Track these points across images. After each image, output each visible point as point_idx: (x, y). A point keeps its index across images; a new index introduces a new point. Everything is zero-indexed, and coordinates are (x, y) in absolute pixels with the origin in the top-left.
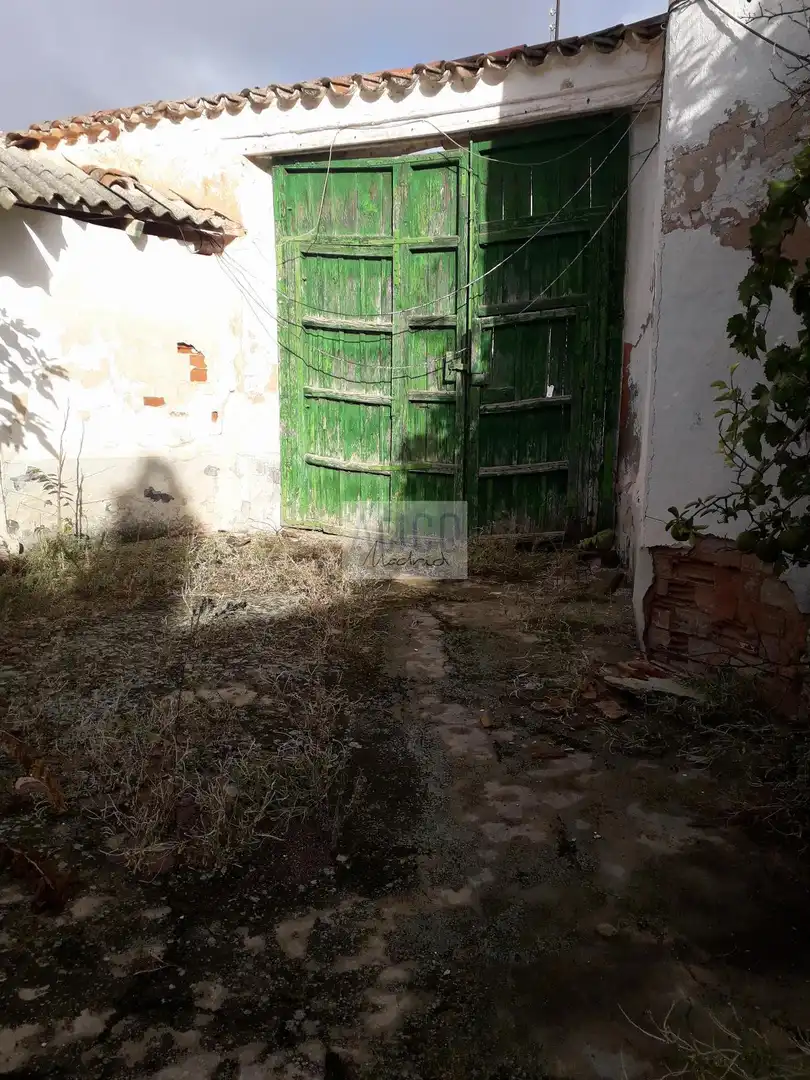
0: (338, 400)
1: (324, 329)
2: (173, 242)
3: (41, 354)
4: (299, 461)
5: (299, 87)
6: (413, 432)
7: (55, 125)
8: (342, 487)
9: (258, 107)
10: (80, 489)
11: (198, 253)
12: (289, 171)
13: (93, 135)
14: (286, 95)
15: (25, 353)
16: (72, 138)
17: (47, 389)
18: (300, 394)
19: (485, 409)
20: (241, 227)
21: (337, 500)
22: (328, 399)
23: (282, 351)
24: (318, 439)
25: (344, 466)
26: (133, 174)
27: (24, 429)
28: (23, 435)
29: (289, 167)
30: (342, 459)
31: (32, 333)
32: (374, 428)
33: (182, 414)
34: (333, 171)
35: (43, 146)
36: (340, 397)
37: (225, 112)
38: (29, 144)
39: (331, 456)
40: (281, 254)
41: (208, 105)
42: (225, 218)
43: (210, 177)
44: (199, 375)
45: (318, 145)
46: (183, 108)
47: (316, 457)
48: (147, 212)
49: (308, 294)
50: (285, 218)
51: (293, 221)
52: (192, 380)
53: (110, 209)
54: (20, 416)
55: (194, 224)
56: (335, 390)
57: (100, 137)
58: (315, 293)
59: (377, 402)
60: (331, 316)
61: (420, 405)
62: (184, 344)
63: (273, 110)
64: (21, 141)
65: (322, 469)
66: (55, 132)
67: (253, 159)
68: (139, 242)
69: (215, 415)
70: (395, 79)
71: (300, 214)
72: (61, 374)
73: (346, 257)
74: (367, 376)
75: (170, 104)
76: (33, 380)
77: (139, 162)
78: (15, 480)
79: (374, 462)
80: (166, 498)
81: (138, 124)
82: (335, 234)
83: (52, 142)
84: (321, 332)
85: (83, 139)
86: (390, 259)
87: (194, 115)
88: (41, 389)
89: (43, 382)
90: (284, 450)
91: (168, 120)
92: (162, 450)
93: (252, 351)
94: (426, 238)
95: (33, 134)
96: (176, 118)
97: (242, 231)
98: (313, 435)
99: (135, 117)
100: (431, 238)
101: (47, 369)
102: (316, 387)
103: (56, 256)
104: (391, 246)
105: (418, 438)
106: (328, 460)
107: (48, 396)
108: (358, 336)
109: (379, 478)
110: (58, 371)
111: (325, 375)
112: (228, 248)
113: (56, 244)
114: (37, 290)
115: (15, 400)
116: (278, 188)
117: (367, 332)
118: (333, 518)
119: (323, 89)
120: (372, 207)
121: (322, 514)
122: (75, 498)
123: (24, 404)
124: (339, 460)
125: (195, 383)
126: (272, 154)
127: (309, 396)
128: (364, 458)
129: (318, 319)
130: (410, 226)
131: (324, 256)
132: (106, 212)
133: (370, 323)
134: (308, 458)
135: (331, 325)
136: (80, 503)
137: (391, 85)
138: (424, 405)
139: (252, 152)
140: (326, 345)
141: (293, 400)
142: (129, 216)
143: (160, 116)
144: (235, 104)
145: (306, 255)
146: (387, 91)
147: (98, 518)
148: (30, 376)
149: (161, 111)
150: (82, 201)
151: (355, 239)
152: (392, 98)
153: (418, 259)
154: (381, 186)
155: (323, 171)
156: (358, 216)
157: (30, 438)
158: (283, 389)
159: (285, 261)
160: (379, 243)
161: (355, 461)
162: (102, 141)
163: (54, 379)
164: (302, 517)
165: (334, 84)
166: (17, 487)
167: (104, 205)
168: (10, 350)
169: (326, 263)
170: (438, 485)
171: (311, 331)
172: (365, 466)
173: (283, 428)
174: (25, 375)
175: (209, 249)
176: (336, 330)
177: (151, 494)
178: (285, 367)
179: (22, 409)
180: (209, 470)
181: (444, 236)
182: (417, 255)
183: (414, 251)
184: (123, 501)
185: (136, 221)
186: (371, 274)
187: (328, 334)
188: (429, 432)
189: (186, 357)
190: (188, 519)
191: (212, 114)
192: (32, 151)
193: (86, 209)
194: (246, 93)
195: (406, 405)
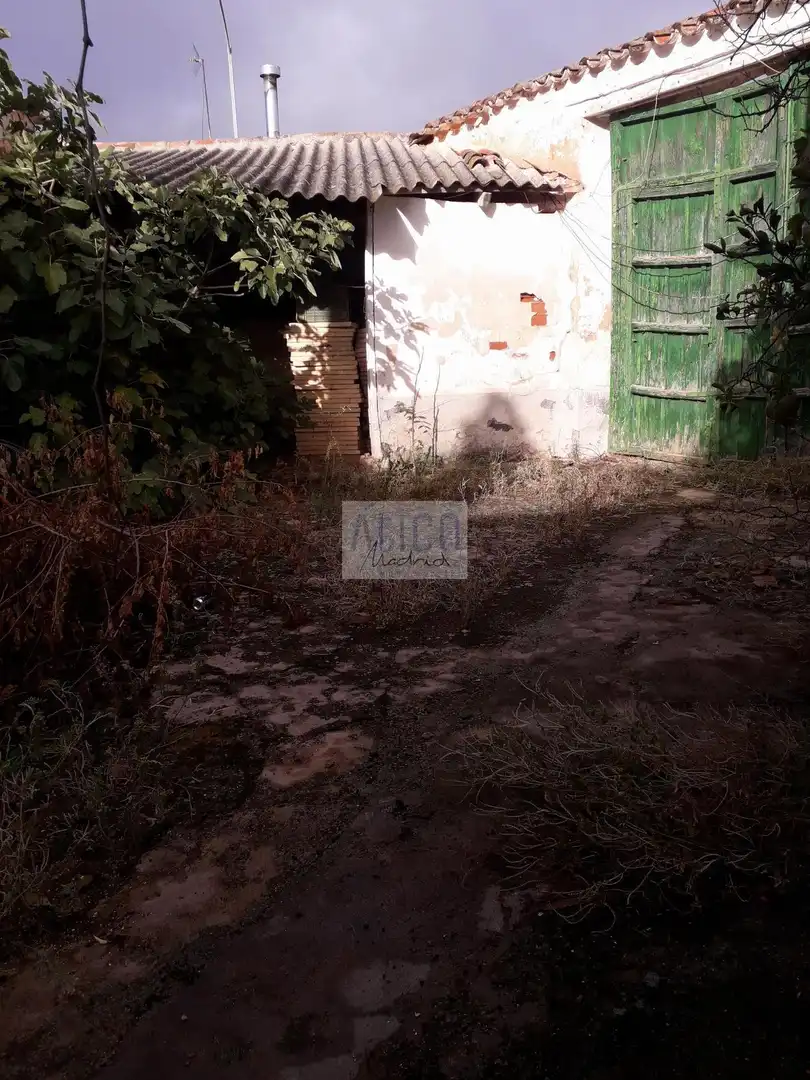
0: (662, 332)
1: (652, 267)
2: (519, 206)
3: (409, 314)
4: (625, 392)
5: (626, 46)
6: (729, 357)
7: (442, 121)
8: (662, 415)
9: (595, 71)
10: (436, 420)
11: (542, 212)
12: (625, 124)
13: (470, 122)
14: (617, 56)
15: (396, 314)
16: (456, 129)
17: (412, 342)
18: (628, 330)
19: (794, 330)
20: (579, 183)
21: (657, 427)
22: (653, 332)
23: (614, 291)
24: (644, 371)
25: (665, 395)
26: (495, 151)
27: (394, 374)
28: (393, 379)
29: (624, 121)
30: (663, 388)
31: (402, 297)
32: (693, 356)
33: (523, 355)
34: (658, 117)
35: (436, 139)
36: (663, 329)
37: (569, 83)
38: (426, 140)
39: (654, 386)
40: (615, 202)
41: (553, 78)
42: (566, 178)
43: (555, 143)
44: (539, 320)
45: (646, 96)
46: (535, 86)
47: (642, 388)
48: (493, 184)
49: (639, 236)
50: (620, 170)
51: (628, 170)
52: (532, 325)
53: (462, 187)
54: (391, 364)
55: (534, 188)
56: (661, 322)
57: (477, 123)
58: (645, 236)
59: (695, 331)
60: (658, 255)
61: (736, 331)
62: (525, 294)
63: (608, 72)
64: (420, 139)
65: (646, 399)
66: (444, 126)
67: (594, 119)
68: (488, 211)
69: (553, 355)
70: (711, 20)
71: (633, 162)
72: (422, 329)
73: (672, 197)
74: (689, 309)
75: (523, 85)
76: (402, 335)
77: (503, 139)
78: (387, 412)
79: (693, 389)
80: (506, 428)
81: (502, 107)
82: (664, 176)
83: (442, 135)
84: (648, 270)
85: (464, 127)
86: (711, 193)
87: (544, 90)
88: (407, 342)
89: (409, 338)
90: (613, 381)
91: (525, 99)
92: (502, 386)
93: (587, 294)
94: (746, 167)
95: (428, 131)
96: (529, 94)
97: (581, 187)
98: (639, 367)
99: (499, 102)
100: (750, 167)
101: (412, 325)
102: (643, 322)
103: (420, 231)
104: (712, 180)
105: (734, 364)
106: (651, 390)
107: (413, 347)
108: (680, 270)
109: (697, 404)
110: (421, 327)
111: (652, 310)
112: (570, 205)
113: (420, 222)
114: (406, 261)
115: (388, 352)
116: (615, 142)
117: (690, 266)
118: (654, 444)
119: (648, 43)
120: (696, 146)
121: (645, 440)
122: (432, 427)
123: (394, 354)
124: (660, 389)
125: (535, 327)
126: (608, 112)
127: (636, 331)
128: (685, 386)
129: (647, 258)
130: (731, 158)
131: (653, 199)
132: (460, 190)
133: (692, 256)
134: (633, 389)
135: (657, 263)
136: (436, 431)
137: (708, 25)
138: (741, 330)
139: (590, 113)
140: (652, 281)
141: (623, 335)
142: (478, 190)
143: (518, 97)
144: (575, 73)
145: (637, 200)
146: (706, 31)
147: (449, 443)
148: (400, 332)
149: (519, 92)
150: (439, 184)
151: (679, 179)
152: (710, 37)
153: (739, 190)
154: (706, 123)
155: (650, 119)
156: (684, 156)
157: (398, 381)
158: (614, 326)
159: (619, 208)
160: (701, 179)
161: (676, 389)
162: (478, 127)
163: (417, 333)
164: (626, 444)
165: (657, 36)
166: (389, 417)
167: (457, 184)
168: (385, 312)
169: (655, 205)
170: (753, 409)
171: (640, 270)
172: (683, 393)
173: (612, 363)
174: (397, 331)
175: (553, 207)
176: (661, 267)
177: (494, 425)
178: (617, 305)
179: (393, 359)
180: (545, 404)
181: (764, 162)
182: (737, 186)
183: (734, 182)
184: (470, 429)
185: (484, 193)
186: (694, 210)
187: (654, 272)
188: (745, 356)
189: (528, 305)
190: (525, 447)
191: (559, 86)
192: (428, 146)
193: (443, 191)
194: (584, 62)
195: (723, 333)
